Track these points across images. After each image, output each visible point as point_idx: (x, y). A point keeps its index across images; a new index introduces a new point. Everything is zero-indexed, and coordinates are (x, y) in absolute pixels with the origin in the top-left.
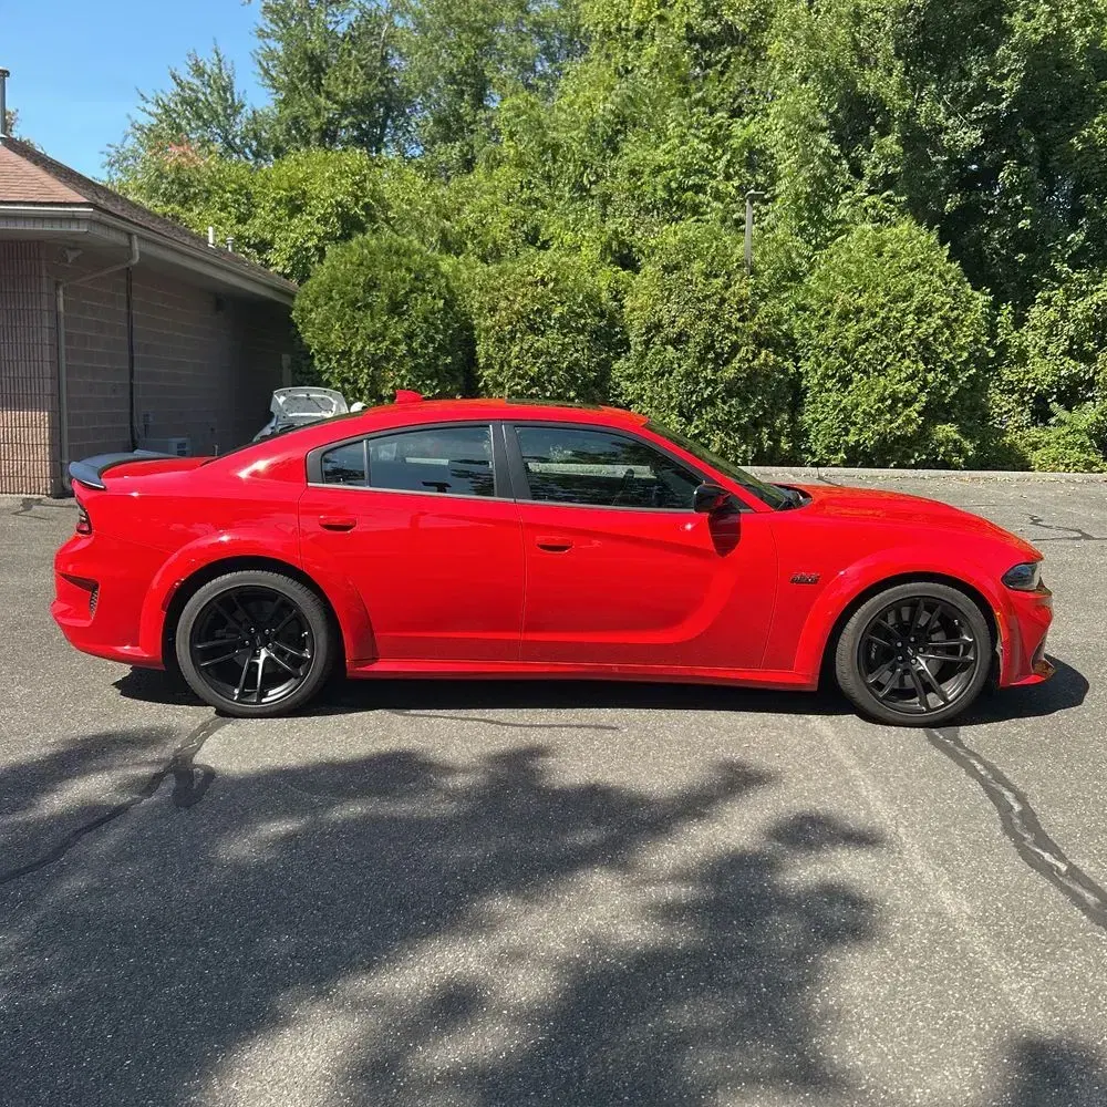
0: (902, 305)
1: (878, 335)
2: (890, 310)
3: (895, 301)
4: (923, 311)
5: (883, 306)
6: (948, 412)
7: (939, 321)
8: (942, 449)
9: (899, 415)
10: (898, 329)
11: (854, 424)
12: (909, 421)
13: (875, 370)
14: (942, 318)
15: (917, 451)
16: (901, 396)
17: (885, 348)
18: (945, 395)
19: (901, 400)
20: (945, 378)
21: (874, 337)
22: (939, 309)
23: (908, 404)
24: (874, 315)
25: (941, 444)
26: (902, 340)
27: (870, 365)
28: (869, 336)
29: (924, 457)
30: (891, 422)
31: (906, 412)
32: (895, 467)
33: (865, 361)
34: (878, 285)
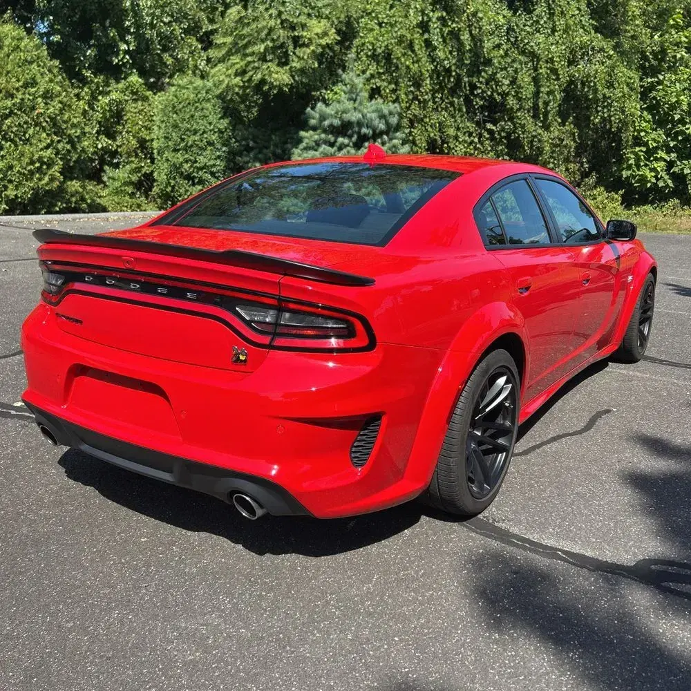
0: (33, 90)
1: (19, 113)
2: (24, 94)
3: (26, 86)
4: (48, 96)
5: (17, 89)
6: (72, 173)
7: (60, 105)
8: (74, 199)
9: (45, 174)
10: (33, 108)
11: (10, 181)
12: (52, 179)
13: (20, 139)
14: (61, 102)
15: (59, 201)
16: (45, 160)
17: (26, 123)
18: (70, 160)
19: (45, 163)
20: (69, 147)
21: (16, 114)
22: (57, 96)
23: (49, 166)
24: (12, 96)
25: (72, 196)
26: (38, 116)
27: (16, 135)
28: (11, 112)
29: (64, 205)
30: (40, 179)
31: (50, 172)
32: (46, 213)
33: (12, 132)
34: (8, 72)
